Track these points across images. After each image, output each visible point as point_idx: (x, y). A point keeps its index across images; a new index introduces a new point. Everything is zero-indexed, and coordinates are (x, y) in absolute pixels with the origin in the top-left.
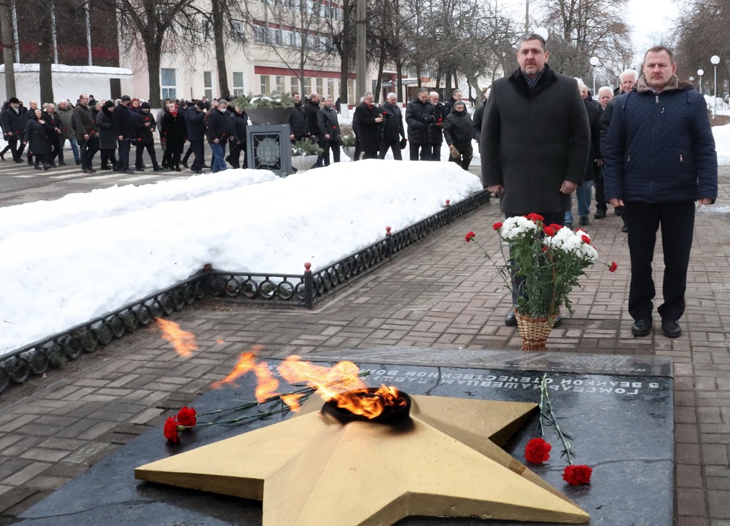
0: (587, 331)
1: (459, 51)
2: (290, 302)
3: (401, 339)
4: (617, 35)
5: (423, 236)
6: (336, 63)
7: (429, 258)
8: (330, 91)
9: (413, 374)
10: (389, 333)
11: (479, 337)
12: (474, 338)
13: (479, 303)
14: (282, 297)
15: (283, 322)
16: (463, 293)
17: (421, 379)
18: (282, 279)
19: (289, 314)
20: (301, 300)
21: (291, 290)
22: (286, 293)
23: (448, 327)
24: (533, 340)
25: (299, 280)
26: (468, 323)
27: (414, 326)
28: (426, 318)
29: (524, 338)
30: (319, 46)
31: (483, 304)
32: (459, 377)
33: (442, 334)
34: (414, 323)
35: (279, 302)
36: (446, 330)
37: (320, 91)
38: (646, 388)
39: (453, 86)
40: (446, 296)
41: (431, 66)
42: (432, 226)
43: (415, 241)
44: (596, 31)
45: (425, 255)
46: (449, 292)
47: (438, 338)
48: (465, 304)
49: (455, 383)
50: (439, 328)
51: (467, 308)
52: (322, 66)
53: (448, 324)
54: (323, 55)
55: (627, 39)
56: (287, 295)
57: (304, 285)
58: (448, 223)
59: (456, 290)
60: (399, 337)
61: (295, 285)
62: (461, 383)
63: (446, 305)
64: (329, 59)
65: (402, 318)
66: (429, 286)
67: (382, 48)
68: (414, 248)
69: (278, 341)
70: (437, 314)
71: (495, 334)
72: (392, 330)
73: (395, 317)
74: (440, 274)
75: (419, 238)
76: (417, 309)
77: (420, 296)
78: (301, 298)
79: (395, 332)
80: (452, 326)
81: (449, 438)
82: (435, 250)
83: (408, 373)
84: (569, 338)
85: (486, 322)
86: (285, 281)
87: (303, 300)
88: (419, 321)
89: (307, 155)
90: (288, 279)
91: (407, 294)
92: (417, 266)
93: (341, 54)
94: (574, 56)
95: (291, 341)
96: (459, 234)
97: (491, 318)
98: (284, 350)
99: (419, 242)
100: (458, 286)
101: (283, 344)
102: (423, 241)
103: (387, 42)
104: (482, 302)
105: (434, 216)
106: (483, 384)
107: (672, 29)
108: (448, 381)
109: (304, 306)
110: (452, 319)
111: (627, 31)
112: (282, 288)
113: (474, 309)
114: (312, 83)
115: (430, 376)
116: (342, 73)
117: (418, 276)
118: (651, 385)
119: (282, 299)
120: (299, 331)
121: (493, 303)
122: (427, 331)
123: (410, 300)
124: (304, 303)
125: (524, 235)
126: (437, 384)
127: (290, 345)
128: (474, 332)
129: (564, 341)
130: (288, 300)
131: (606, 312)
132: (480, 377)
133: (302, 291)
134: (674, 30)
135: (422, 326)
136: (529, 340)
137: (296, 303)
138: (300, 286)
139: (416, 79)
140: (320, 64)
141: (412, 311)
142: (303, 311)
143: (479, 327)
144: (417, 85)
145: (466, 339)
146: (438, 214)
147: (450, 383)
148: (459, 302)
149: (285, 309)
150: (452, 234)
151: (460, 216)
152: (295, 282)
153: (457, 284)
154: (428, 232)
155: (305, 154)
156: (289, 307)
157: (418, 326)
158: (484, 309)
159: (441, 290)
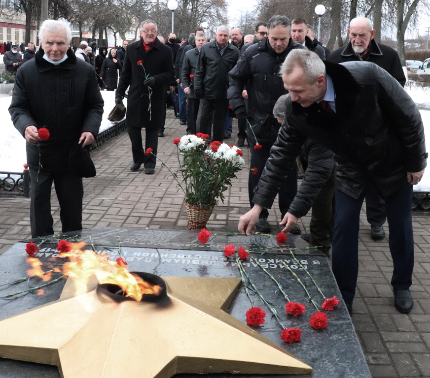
0: (230, 215)
1: (113, 13)
2: (13, 192)
3: (99, 221)
4: (219, 8)
5: (100, 144)
6: (22, 18)
7: (108, 160)
8: (17, 37)
9: (139, 254)
10: (90, 216)
11: (155, 219)
12: (151, 220)
13: (150, 194)
14: (6, 188)
15: (9, 208)
16: (137, 187)
17: (147, 259)
18: (6, 176)
19: (12, 201)
20: (20, 191)
21: (13, 183)
22: (9, 186)
23: (131, 212)
24: (198, 223)
25: (19, 176)
26: (145, 209)
27: (107, 211)
28: (114, 205)
29: (192, 221)
30: (9, 5)
31: (153, 195)
32: (174, 257)
33: (128, 217)
34: (106, 208)
35: (4, 192)
36: (130, 214)
37: (9, 37)
38: (312, 265)
39: (104, 38)
40: (125, 188)
41: (89, 23)
42: (106, 137)
43: (95, 148)
44: (205, 4)
45: (103, 158)
46: (127, 186)
47: (126, 220)
48: (140, 195)
49: (173, 261)
50: (126, 212)
51: (143, 198)
52: (12, 19)
53: (131, 210)
54: (13, 12)
55: (225, 11)
56: (10, 187)
57: (22, 180)
58: (116, 135)
59: (131, 184)
60: (97, 219)
61: (16, 180)
62: (177, 261)
63: (127, 195)
64: (18, 15)
65: (97, 205)
66: (112, 181)
67: (55, 9)
68: (95, 152)
69: (8, 222)
70: (122, 202)
71: (166, 217)
72: (91, 214)
73: (91, 204)
74: (117, 172)
75: (98, 146)
76: (107, 199)
77: (106, 189)
78: (21, 189)
79: (93, 215)
80: (134, 211)
81: (201, 312)
82: (110, 154)
83: (135, 254)
84: (218, 220)
85: (158, 208)
86: (9, 177)
87: (22, 191)
88: (110, 207)
89: (7, 83)
90: (11, 176)
91: (96, 187)
92: (99, 166)
93: (26, 11)
94: (190, 21)
95: (18, 222)
96: (125, 143)
97: (161, 205)
98: (13, 229)
99: (98, 148)
100: (132, 181)
101: (12, 225)
102: (100, 148)
103: (59, 5)
104: (152, 193)
105: (107, 130)
106: (194, 262)
107: (255, 6)
108: (167, 260)
109: (23, 195)
110: (133, 206)
111: (226, 5)
112: (6, 182)
113: (147, 198)
114: (3, 31)
115: (152, 256)
116: (26, 25)
117: (102, 173)
118: (314, 262)
119: (6, 190)
120: (23, 214)
121: (160, 194)
122: (117, 215)
123: (99, 191)
124: (23, 193)
125: (195, 148)
126: (160, 262)
127: (18, 225)
128: (151, 215)
129: (216, 222)
130: (11, 190)
131: (240, 202)
132: (189, 256)
133: (21, 184)
134: (257, 7)
135: (113, 211)
136: (195, 223)
137: (18, 193)
138: (20, 180)
139: (79, 31)
140: (11, 18)
141: (103, 200)
142: (23, 199)
143: (154, 212)
144: (79, 36)
145: (147, 221)
146: (110, 129)
147: (169, 261)
148: (135, 193)
149: (8, 197)
150: (120, 143)
151: (124, 130)
152: (16, 178)
153: (131, 180)
154: (103, 142)
155: (5, 82)
156: (11, 196)
157: (109, 211)
158: (154, 199)
159: (121, 184)
